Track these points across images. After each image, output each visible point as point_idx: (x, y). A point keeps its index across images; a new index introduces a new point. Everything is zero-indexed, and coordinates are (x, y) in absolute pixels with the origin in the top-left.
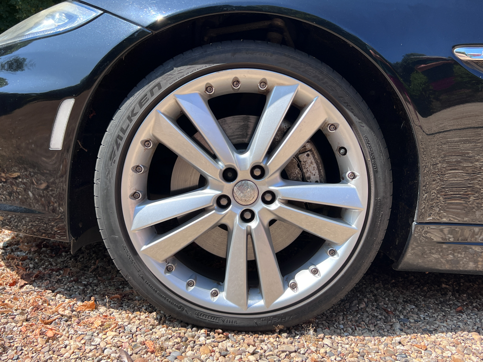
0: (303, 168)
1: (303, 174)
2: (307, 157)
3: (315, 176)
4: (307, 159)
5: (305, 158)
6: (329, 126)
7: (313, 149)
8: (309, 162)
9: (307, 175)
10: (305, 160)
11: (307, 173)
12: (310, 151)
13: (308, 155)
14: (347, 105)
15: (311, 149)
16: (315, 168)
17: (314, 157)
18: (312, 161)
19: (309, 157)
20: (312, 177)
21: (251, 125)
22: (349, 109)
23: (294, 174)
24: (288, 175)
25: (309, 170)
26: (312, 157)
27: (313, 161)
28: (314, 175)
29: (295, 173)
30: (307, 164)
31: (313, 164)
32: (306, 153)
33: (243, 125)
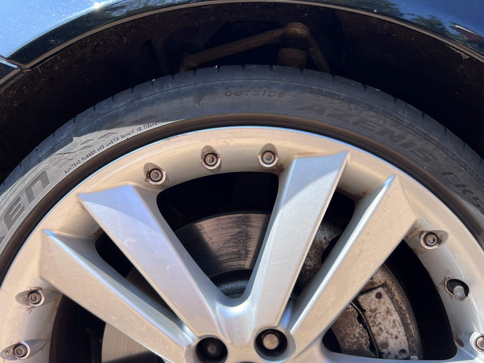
0: (371, 324)
1: (371, 338)
2: (377, 300)
3: (399, 339)
4: (377, 304)
5: (373, 302)
6: (423, 236)
7: (389, 282)
8: (381, 311)
9: (380, 339)
10: (373, 307)
11: (379, 335)
12: (384, 285)
13: (379, 296)
14: (464, 192)
15: (386, 282)
16: (397, 323)
17: (392, 298)
18: (388, 309)
19: (382, 300)
20: (392, 343)
21: (255, 233)
22: (468, 200)
23: (352, 336)
24: (339, 339)
25: (383, 328)
26: (389, 299)
27: (392, 307)
28: (396, 337)
29: (354, 336)
30: (378, 316)
31: (391, 315)
32: (375, 292)
33: (238, 233)
